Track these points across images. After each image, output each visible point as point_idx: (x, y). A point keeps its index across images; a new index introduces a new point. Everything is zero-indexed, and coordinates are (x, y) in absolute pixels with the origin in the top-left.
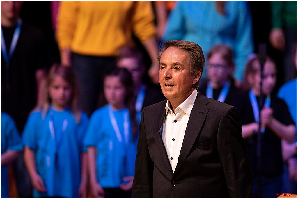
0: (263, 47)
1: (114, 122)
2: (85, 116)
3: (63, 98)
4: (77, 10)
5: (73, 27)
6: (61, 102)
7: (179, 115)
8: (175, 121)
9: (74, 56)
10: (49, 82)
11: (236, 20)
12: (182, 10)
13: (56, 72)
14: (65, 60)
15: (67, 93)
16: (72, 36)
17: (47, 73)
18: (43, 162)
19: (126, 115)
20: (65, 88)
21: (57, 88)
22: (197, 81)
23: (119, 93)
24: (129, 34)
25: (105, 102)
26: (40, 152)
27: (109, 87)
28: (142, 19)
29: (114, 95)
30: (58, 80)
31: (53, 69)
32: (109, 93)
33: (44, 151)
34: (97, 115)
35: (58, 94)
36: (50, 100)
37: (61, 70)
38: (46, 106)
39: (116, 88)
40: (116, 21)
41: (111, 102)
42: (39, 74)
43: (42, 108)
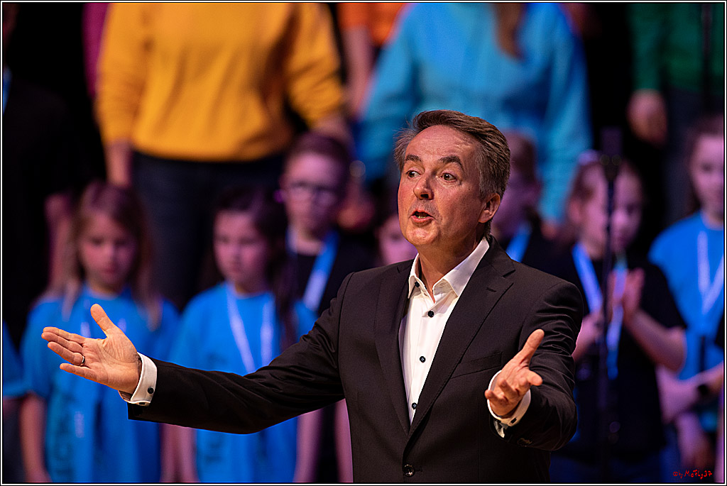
0: (612, 137)
1: (237, 326)
2: (169, 311)
3: (114, 266)
4: (147, 46)
5: (138, 88)
6: (108, 278)
7: (442, 298)
8: (431, 314)
9: (139, 159)
10: (79, 228)
11: (548, 71)
12: (410, 44)
13: (96, 201)
14: (118, 171)
15: (124, 255)
16: (134, 111)
17: (74, 206)
18: (65, 427)
19: (267, 309)
20: (118, 244)
21: (98, 242)
22: (491, 217)
23: (250, 254)
24: (275, 106)
25: (216, 278)
26: (57, 402)
27: (226, 240)
28: (308, 68)
29: (238, 260)
30: (101, 222)
31: (89, 195)
32: (226, 254)
33: (69, 398)
34: (197, 309)
35: (100, 256)
36: (81, 272)
37: (109, 198)
38: (72, 286)
39: (243, 242)
40: (242, 72)
41: (233, 276)
42: (55, 205)
43: (63, 292)
